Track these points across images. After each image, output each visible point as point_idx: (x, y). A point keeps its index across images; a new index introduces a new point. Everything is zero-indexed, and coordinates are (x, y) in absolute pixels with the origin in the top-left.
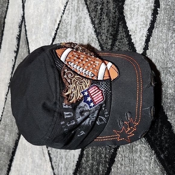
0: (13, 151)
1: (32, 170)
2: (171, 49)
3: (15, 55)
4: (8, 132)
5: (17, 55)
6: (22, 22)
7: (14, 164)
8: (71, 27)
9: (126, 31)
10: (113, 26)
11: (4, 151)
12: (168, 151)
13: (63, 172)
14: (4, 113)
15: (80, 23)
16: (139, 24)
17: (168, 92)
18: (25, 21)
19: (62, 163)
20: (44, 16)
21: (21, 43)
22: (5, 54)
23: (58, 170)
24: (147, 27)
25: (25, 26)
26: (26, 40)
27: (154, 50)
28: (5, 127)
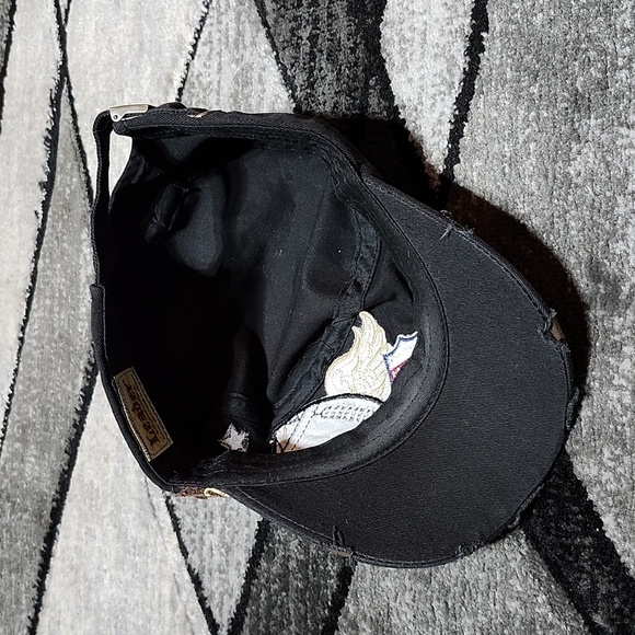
0: (53, 509)
1: (120, 563)
2: (524, 158)
3: (42, 195)
4: (33, 447)
5: (48, 196)
6: (60, 86)
7: (58, 548)
8: (218, 100)
9: (389, 107)
10: (349, 92)
11: (26, 510)
13: (217, 557)
14: (19, 387)
15: (247, 84)
16: (429, 83)
18: (68, 82)
19: (212, 532)
20: (131, 66)
21: (60, 155)
22: (10, 194)
23: (200, 555)
24: (453, 91)
25: (71, 97)
26: (76, 146)
27: (477, 163)
28: (23, 432)
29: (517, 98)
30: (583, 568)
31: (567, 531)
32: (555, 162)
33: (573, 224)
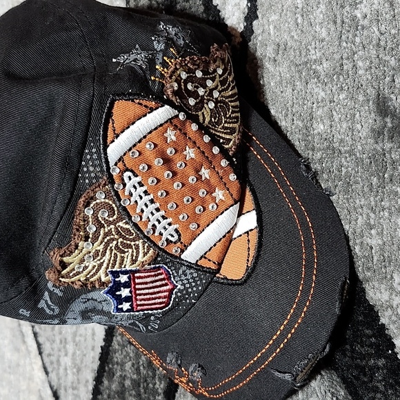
2: (315, 8)
13: (70, 377)
17: (316, 131)
19: (66, 355)
23: (58, 374)
30: (378, 387)
31: (361, 353)
32: (342, 7)
33: (360, 64)
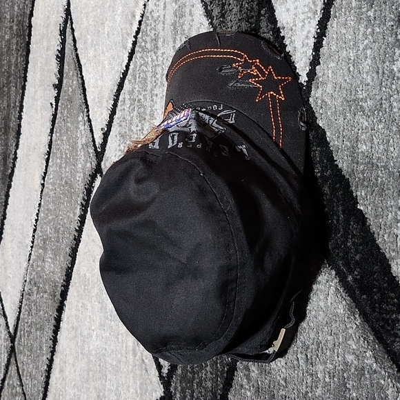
0: (62, 291)
1: (102, 325)
2: (363, 60)
3: (55, 93)
4: (50, 252)
5: (59, 94)
6: (66, 22)
7: (65, 316)
8: (164, 27)
9: (274, 28)
10: (248, 19)
11: (46, 292)
12: (360, 269)
14: (41, 215)
15: (182, 16)
16: (301, 11)
17: (360, 150)
18: (71, 19)
20: (110, 7)
21: (66, 67)
22: (36, 92)
24: (316, 16)
25: (73, 30)
26: (76, 60)
27: (332, 65)
28: (44, 243)
29: (359, 20)
30: (397, 334)
31: (386, 310)
32: (384, 62)
33: (395, 104)
